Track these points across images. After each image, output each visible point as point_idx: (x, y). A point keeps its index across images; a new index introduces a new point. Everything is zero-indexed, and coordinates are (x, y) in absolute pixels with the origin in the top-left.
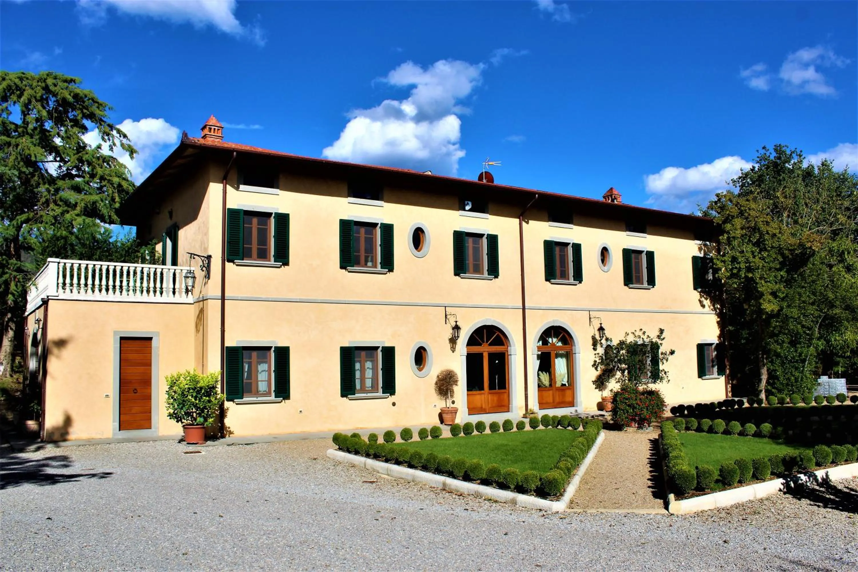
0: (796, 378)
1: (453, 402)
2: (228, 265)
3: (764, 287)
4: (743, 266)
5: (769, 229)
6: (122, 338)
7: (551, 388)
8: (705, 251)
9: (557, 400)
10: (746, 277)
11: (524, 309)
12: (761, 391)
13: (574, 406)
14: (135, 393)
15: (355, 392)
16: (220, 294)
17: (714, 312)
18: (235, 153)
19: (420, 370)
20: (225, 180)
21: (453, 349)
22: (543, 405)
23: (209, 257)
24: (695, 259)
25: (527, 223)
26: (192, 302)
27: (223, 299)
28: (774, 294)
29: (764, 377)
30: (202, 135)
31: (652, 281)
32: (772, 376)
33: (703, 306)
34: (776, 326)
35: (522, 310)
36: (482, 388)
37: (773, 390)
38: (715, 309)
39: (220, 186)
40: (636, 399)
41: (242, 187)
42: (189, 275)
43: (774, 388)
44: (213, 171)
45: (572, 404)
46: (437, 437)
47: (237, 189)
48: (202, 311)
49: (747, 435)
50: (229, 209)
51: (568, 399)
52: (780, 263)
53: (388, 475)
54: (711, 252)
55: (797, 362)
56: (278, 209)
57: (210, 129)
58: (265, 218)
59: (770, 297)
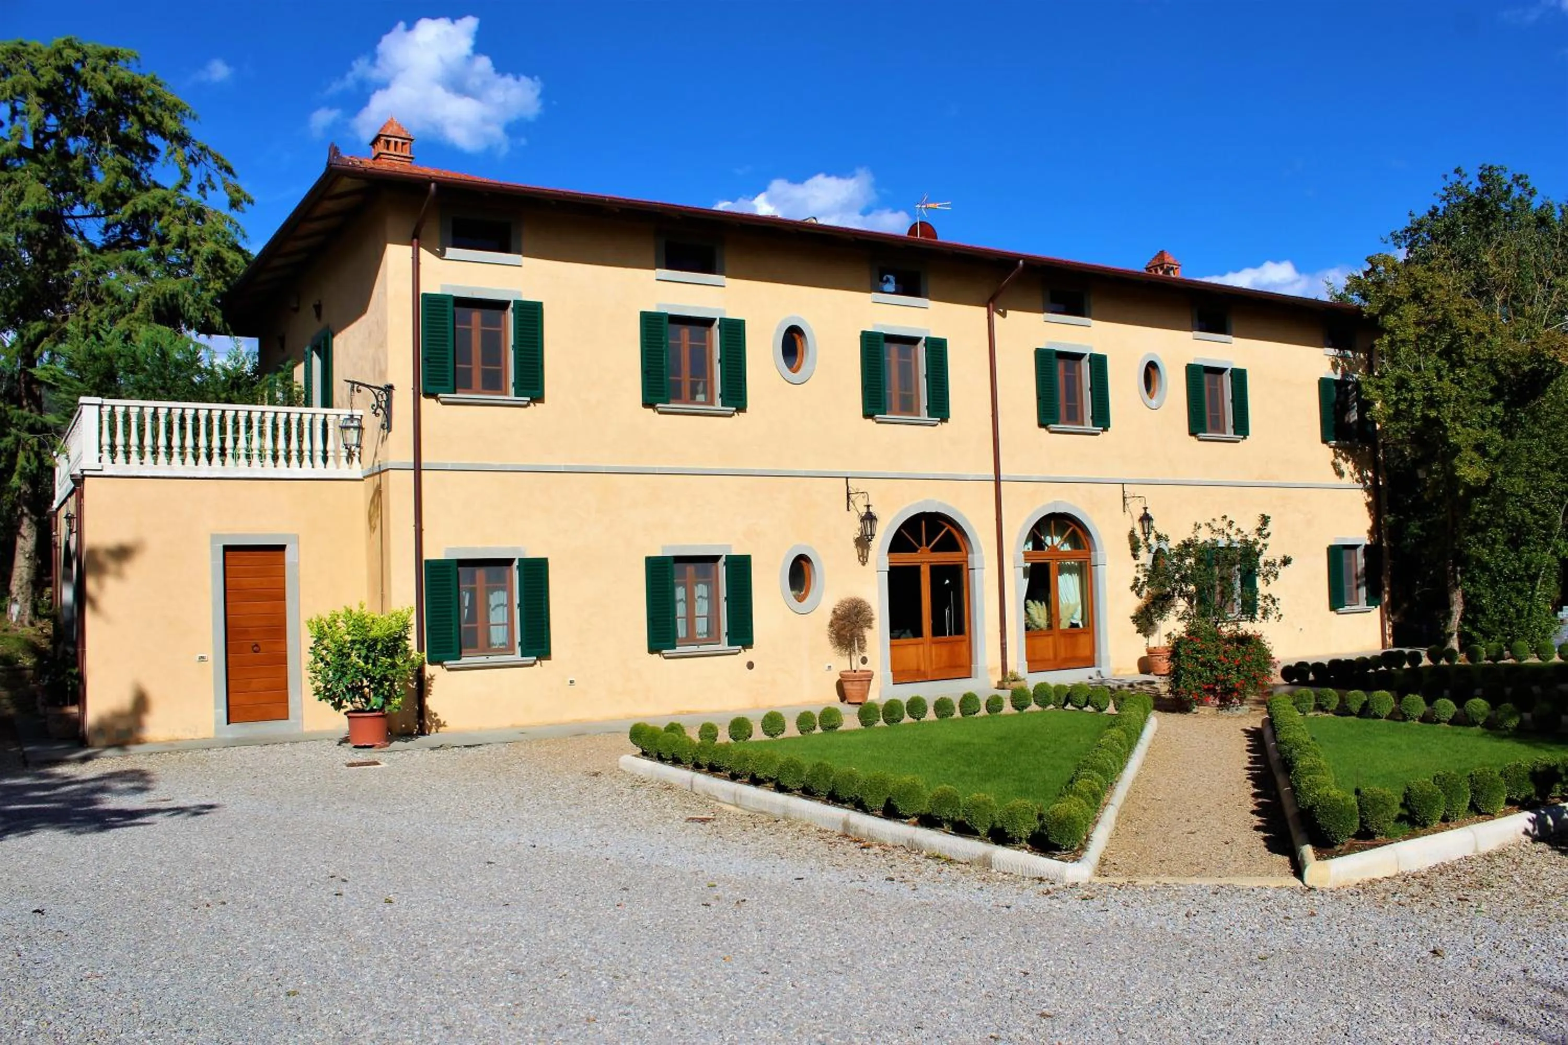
0: (1518, 611)
1: (864, 661)
2: (427, 404)
3: (1459, 436)
4: (1418, 395)
5: (1470, 323)
6: (227, 548)
7: (1050, 632)
8: (1343, 369)
9: (1062, 654)
10: (1425, 417)
11: (998, 481)
12: (1451, 635)
13: (1093, 666)
14: (255, 652)
15: (675, 643)
16: (411, 460)
17: (1361, 485)
18: (433, 185)
19: (800, 599)
20: (416, 238)
21: (863, 559)
22: (1035, 663)
23: (389, 389)
24: (1324, 384)
25: (1004, 315)
26: (361, 477)
27: (418, 469)
28: (1480, 448)
29: (1457, 609)
30: (373, 156)
31: (1241, 427)
32: (1472, 607)
33: (1340, 474)
34: (1482, 511)
35: (993, 483)
36: (918, 633)
37: (1475, 634)
38: (1363, 480)
39: (408, 250)
40: (1217, 653)
41: (451, 252)
42: (349, 424)
43: (1475, 629)
44: (392, 223)
45: (1089, 661)
46: (834, 727)
47: (441, 255)
48: (378, 491)
49: (1438, 721)
50: (424, 295)
51: (1084, 652)
52: (1492, 390)
53: (737, 806)
54: (1356, 371)
55: (1521, 579)
56: (520, 294)
57: (388, 142)
58: (496, 312)
59: (1475, 455)
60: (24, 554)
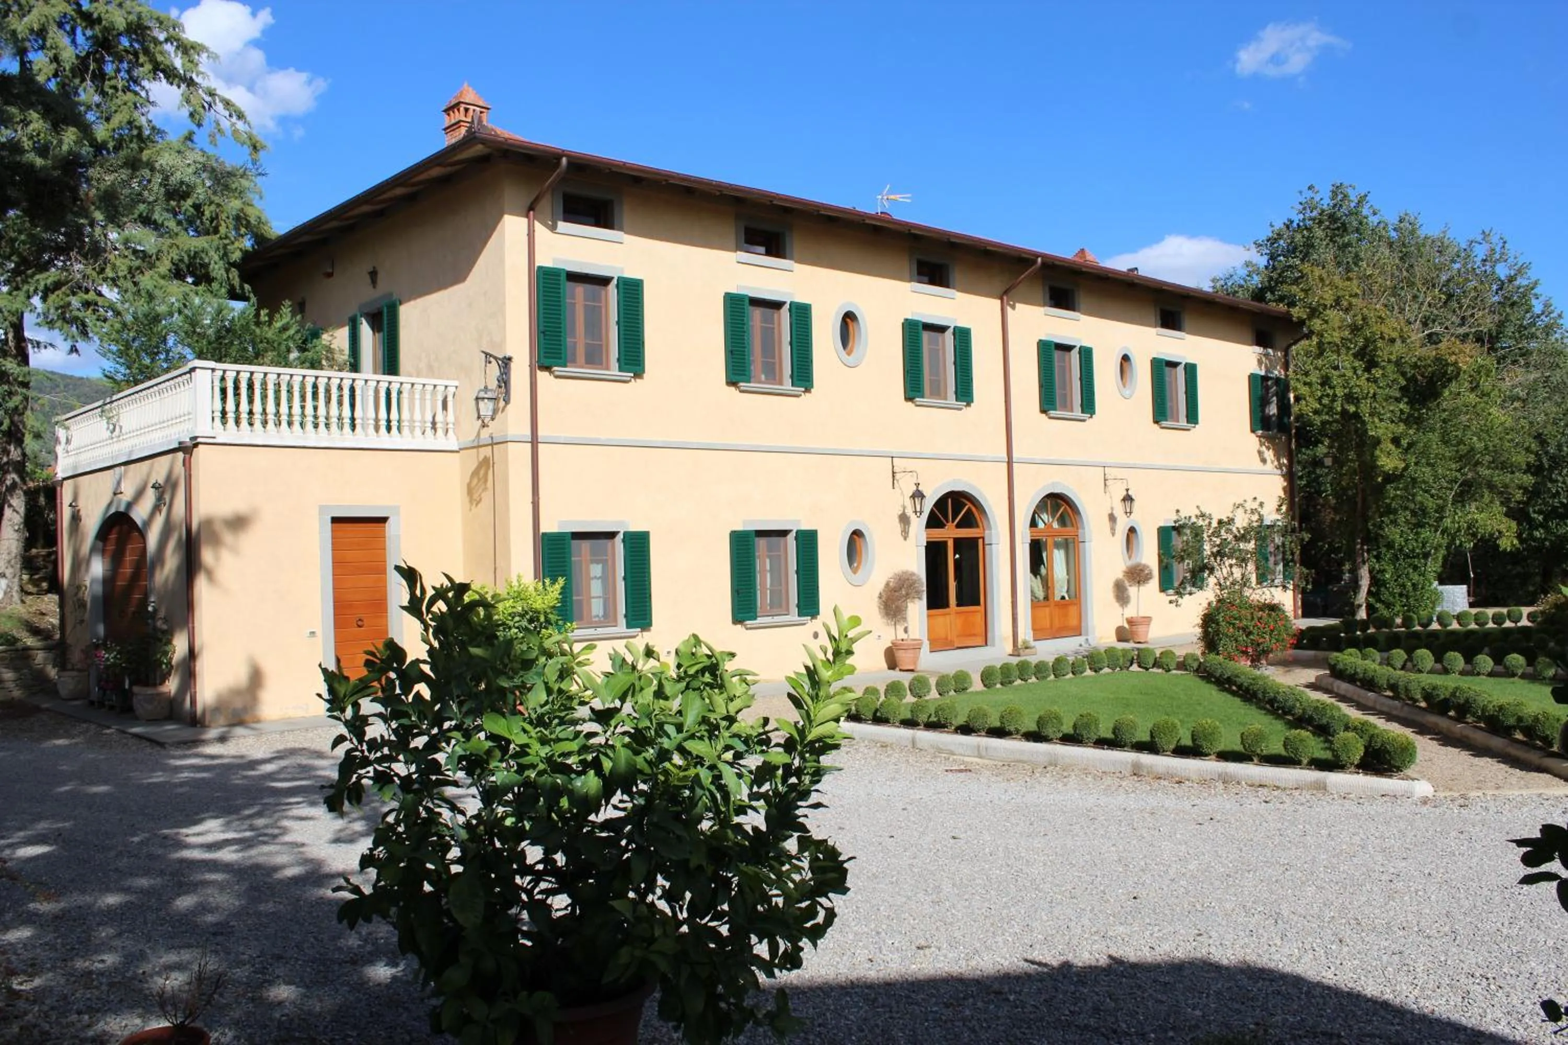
0: (1413, 585)
1: (906, 631)
2: (542, 376)
3: (1380, 429)
4: (1340, 392)
5: (1386, 330)
6: (335, 520)
7: (1047, 603)
8: (1266, 366)
9: (1057, 624)
10: (1344, 412)
11: (1010, 463)
12: (1360, 606)
13: (1080, 635)
14: (359, 626)
15: (756, 612)
16: (528, 432)
17: (1279, 472)
18: (564, 160)
19: (855, 571)
20: (530, 210)
21: (905, 534)
22: (1040, 633)
23: (506, 362)
24: (1252, 378)
25: (1013, 307)
26: (456, 448)
27: (534, 442)
28: (1396, 441)
29: (1365, 583)
30: (447, 124)
31: (1192, 416)
32: (1376, 581)
33: (1264, 461)
34: (1397, 496)
35: (1005, 465)
36: (946, 605)
37: (1378, 605)
38: (1280, 466)
39: (522, 222)
41: (562, 226)
42: (482, 395)
43: (1379, 601)
44: (511, 193)
45: (1077, 631)
46: (965, 689)
47: (553, 228)
48: (486, 464)
50: (540, 268)
51: (1073, 622)
52: (1402, 389)
53: (981, 757)
54: (1275, 368)
55: (1417, 556)
56: (622, 271)
57: (467, 110)
58: (597, 288)
59: (1391, 447)
60: (12, 526)
